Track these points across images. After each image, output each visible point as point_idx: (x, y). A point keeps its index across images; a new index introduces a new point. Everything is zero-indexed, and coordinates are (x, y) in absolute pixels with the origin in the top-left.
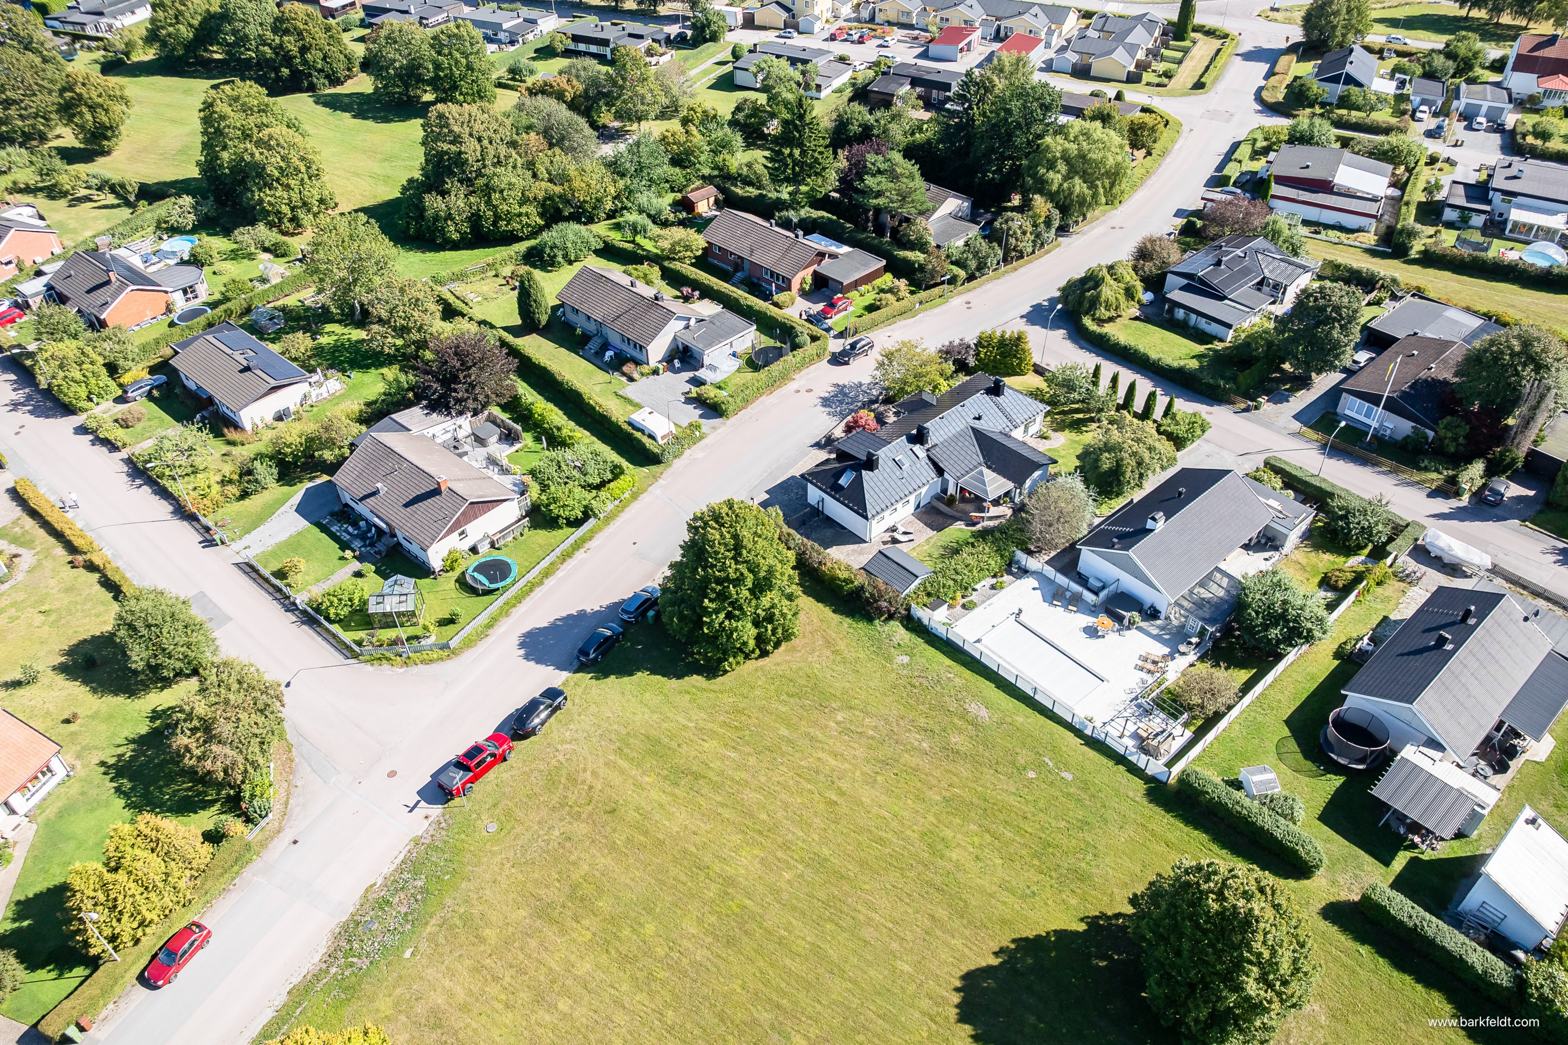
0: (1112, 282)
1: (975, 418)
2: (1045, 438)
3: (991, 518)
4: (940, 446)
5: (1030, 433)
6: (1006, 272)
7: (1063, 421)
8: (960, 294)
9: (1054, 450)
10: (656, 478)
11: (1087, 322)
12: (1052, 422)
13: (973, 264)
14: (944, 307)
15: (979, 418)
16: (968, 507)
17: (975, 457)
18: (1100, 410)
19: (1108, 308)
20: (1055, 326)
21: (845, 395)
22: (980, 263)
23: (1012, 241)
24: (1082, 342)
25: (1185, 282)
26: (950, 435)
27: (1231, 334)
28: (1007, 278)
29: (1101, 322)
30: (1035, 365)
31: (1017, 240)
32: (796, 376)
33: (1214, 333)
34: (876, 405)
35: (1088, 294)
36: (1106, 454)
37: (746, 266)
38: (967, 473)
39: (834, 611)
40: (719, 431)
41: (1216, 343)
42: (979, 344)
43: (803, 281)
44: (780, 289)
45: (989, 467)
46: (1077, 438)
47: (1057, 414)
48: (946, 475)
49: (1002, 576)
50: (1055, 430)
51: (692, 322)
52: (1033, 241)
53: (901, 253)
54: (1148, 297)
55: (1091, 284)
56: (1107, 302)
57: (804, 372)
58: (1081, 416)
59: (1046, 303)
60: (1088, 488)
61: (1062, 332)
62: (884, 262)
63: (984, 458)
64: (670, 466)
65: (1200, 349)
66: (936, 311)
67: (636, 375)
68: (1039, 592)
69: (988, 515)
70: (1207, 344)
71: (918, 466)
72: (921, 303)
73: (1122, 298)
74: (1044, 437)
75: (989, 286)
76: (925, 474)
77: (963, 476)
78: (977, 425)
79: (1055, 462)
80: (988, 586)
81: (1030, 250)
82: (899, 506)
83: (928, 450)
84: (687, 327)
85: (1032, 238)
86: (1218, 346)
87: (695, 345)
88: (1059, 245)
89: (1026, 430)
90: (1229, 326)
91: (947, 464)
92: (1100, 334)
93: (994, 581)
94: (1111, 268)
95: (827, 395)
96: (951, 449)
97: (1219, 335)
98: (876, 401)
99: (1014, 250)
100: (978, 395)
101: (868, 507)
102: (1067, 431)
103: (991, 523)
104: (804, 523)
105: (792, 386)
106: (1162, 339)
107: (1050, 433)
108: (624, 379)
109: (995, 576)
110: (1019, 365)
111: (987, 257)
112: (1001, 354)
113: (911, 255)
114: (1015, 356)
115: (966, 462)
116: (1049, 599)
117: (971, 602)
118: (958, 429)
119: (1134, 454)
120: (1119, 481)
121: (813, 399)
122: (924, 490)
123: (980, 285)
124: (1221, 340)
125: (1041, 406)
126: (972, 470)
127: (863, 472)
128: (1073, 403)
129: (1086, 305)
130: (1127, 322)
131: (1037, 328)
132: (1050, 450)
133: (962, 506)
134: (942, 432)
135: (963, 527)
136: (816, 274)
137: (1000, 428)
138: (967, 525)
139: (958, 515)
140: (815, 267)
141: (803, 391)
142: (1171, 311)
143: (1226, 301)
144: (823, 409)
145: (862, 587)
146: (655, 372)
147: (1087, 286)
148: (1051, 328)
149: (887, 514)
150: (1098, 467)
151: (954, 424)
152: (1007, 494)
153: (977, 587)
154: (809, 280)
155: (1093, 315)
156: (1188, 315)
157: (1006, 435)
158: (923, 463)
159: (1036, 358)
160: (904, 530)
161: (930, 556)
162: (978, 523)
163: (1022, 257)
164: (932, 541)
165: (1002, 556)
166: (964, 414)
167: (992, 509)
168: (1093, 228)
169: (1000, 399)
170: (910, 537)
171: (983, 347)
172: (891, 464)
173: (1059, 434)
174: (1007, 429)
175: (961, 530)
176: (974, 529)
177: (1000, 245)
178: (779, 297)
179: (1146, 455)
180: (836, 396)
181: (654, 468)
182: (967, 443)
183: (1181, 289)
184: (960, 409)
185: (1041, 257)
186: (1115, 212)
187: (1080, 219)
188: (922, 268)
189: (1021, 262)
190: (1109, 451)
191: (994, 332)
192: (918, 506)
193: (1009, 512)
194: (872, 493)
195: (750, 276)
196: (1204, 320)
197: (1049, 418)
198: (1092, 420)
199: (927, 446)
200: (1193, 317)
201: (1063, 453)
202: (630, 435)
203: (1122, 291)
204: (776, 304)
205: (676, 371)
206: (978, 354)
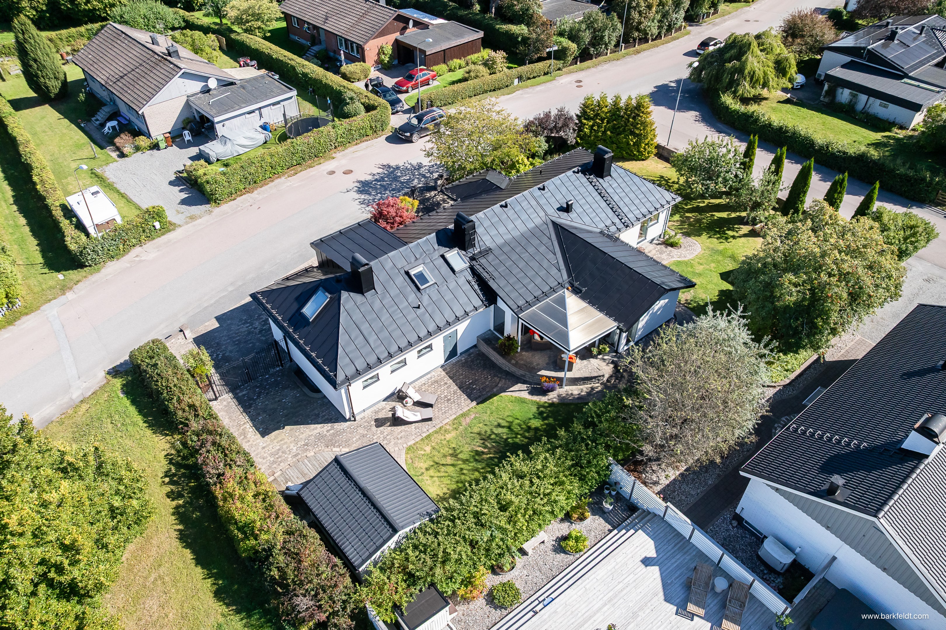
0: (759, 53)
1: (561, 209)
2: (672, 245)
3: (575, 381)
4: (497, 252)
5: (649, 237)
6: (627, 54)
7: (699, 221)
8: (571, 72)
9: (687, 264)
10: (64, 289)
11: (728, 100)
12: (682, 222)
13: (587, 36)
14: (548, 85)
15: (567, 209)
16: (537, 358)
17: (554, 271)
18: (756, 206)
19: (754, 82)
20: (684, 107)
21: (396, 179)
22: (594, 38)
23: (635, 15)
24: (720, 126)
25: (847, 59)
26: (516, 234)
27: (918, 118)
28: (628, 59)
29: (745, 101)
30: (658, 147)
31: (640, 13)
32: (338, 155)
33: (891, 119)
34: (433, 193)
35: (729, 65)
36: (791, 276)
37: (323, 37)
38: (537, 299)
39: (218, 594)
40: (199, 221)
41: (895, 130)
42: (584, 114)
43: (381, 51)
44: (351, 59)
45: (576, 291)
46: (721, 247)
47: (689, 211)
48: (500, 304)
49: (582, 518)
50: (687, 234)
51: (212, 84)
52: (660, 21)
53: (504, 27)
54: (800, 79)
55: (733, 52)
56: (752, 75)
57: (351, 149)
58: (724, 215)
59: (673, 85)
60: (757, 339)
61: (693, 114)
62: (481, 34)
63: (569, 275)
64: (99, 270)
65: (877, 136)
66: (539, 88)
67: (127, 150)
68: (655, 570)
69: (569, 375)
70: (884, 131)
71: (452, 285)
72: (520, 78)
73: (771, 74)
74: (670, 244)
75: (606, 66)
76: (463, 299)
77: (529, 305)
78: (564, 219)
79: (691, 285)
80: (550, 542)
81: (655, 31)
82: (411, 356)
83: (472, 259)
84: (207, 91)
85: (659, 17)
86: (901, 134)
87: (208, 112)
88: (688, 33)
89: (643, 231)
90: (916, 107)
91: (502, 283)
92: (744, 114)
93: (564, 529)
94: (758, 37)
95: (369, 178)
96: (514, 257)
97: (899, 120)
98: (434, 188)
99: (638, 29)
100: (570, 173)
101: (342, 360)
102: (704, 236)
103: (575, 390)
104: (249, 378)
105: (328, 165)
106: (824, 124)
107: (680, 238)
108: (114, 155)
109: (568, 517)
110: (637, 145)
111: (605, 28)
112: (614, 129)
113: (514, 29)
114: (632, 133)
115: (538, 281)
116: (679, 593)
117: (508, 587)
118: (531, 225)
119: (844, 276)
120: (814, 326)
121: (350, 182)
122: (461, 328)
123: (595, 66)
124: (902, 128)
125: (668, 196)
126: (546, 295)
127: (344, 295)
128: (714, 196)
129: (726, 79)
130: (775, 105)
131: (662, 108)
132: (679, 263)
133: (526, 355)
134: (502, 230)
135: (525, 395)
136: (397, 44)
137: (602, 226)
138: (533, 392)
139: (519, 372)
140: (397, 35)
141: (339, 173)
142: (832, 93)
143: (905, 80)
144: (357, 196)
145: (269, 551)
146: (155, 146)
147: (728, 55)
148: (679, 109)
149: (384, 371)
150: (772, 298)
151: (524, 217)
152: (606, 339)
153: (526, 546)
154: (389, 49)
155: (735, 92)
156: (855, 96)
157: (610, 237)
158: (462, 280)
159: (661, 140)
160: (417, 397)
161: (454, 455)
162: (552, 390)
163: (647, 41)
164: (465, 422)
165: (582, 479)
166: (543, 201)
167: (578, 363)
168: (725, 21)
169: (605, 183)
170: (427, 413)
171: (588, 119)
172: (401, 280)
173: (692, 240)
174: (613, 229)
175: (522, 401)
176: (543, 399)
177: (620, 17)
178: (347, 68)
179: (867, 280)
180: (382, 179)
181: (73, 274)
182: (542, 249)
183: (844, 66)
184: (538, 193)
185: (667, 43)
186: (748, 8)
187: (712, 11)
188: (525, 40)
189: (644, 46)
190: (795, 269)
191: (604, 98)
192: (453, 353)
193: (607, 370)
194: (355, 333)
195: (326, 50)
196: (878, 101)
197: (677, 217)
198: (742, 221)
199: (471, 251)
200: (863, 98)
201: (699, 269)
202: (56, 224)
203: (771, 64)
204: (344, 76)
205: (183, 145)
206: (580, 130)
